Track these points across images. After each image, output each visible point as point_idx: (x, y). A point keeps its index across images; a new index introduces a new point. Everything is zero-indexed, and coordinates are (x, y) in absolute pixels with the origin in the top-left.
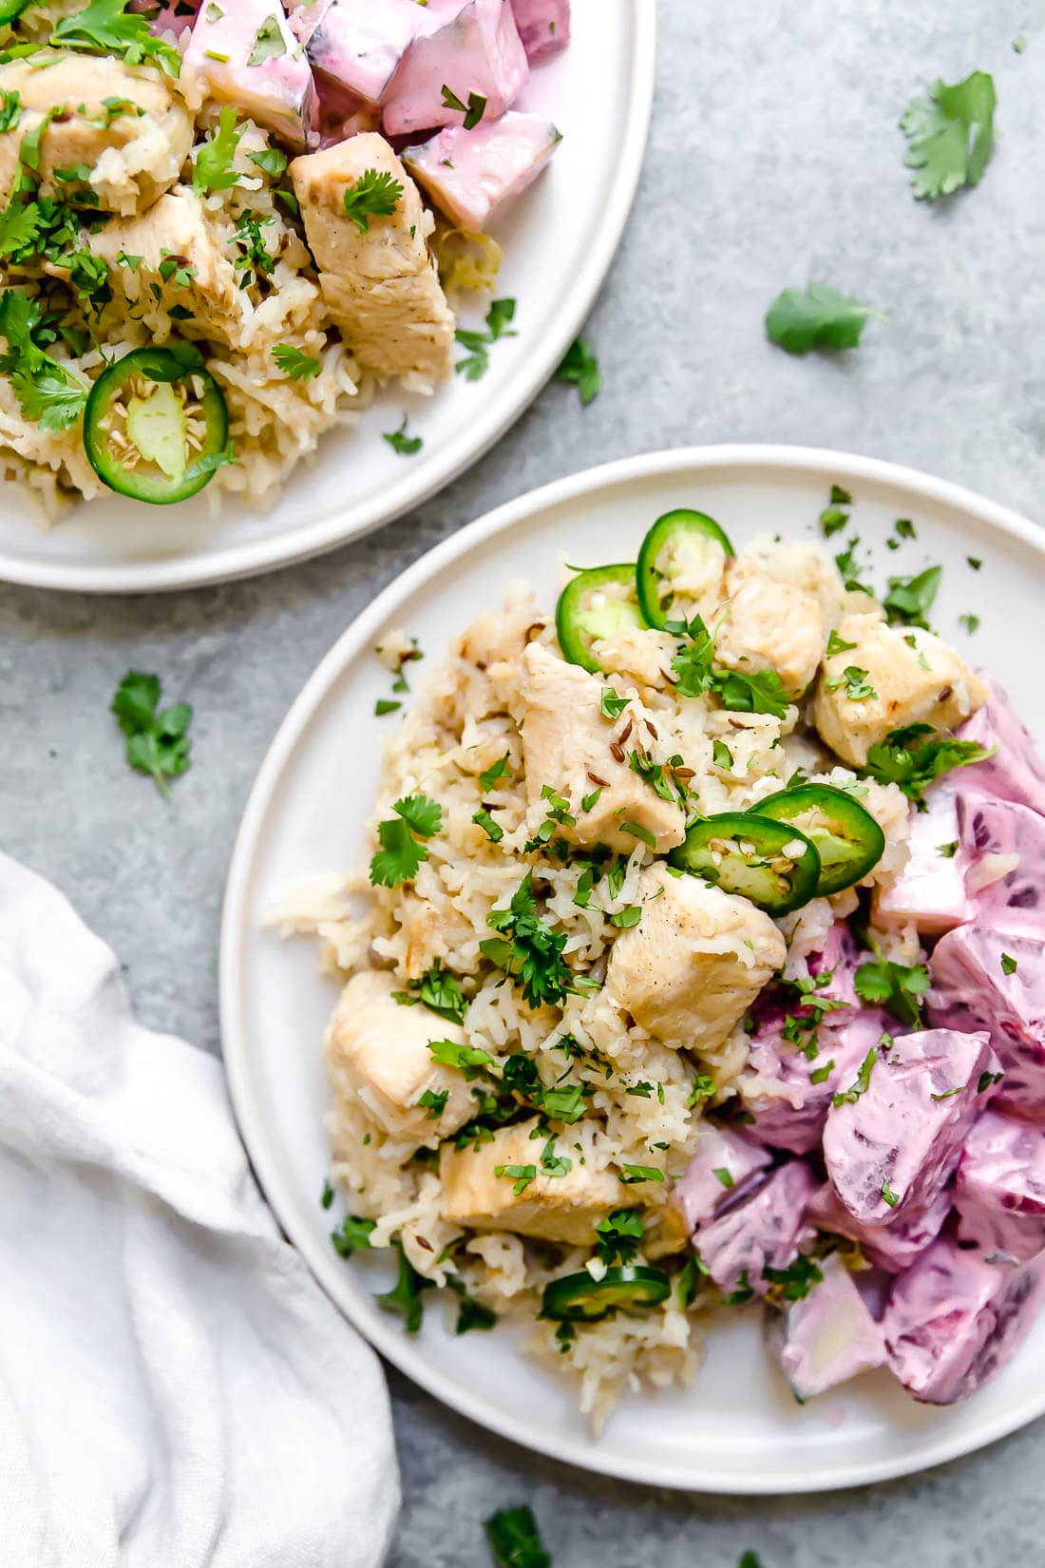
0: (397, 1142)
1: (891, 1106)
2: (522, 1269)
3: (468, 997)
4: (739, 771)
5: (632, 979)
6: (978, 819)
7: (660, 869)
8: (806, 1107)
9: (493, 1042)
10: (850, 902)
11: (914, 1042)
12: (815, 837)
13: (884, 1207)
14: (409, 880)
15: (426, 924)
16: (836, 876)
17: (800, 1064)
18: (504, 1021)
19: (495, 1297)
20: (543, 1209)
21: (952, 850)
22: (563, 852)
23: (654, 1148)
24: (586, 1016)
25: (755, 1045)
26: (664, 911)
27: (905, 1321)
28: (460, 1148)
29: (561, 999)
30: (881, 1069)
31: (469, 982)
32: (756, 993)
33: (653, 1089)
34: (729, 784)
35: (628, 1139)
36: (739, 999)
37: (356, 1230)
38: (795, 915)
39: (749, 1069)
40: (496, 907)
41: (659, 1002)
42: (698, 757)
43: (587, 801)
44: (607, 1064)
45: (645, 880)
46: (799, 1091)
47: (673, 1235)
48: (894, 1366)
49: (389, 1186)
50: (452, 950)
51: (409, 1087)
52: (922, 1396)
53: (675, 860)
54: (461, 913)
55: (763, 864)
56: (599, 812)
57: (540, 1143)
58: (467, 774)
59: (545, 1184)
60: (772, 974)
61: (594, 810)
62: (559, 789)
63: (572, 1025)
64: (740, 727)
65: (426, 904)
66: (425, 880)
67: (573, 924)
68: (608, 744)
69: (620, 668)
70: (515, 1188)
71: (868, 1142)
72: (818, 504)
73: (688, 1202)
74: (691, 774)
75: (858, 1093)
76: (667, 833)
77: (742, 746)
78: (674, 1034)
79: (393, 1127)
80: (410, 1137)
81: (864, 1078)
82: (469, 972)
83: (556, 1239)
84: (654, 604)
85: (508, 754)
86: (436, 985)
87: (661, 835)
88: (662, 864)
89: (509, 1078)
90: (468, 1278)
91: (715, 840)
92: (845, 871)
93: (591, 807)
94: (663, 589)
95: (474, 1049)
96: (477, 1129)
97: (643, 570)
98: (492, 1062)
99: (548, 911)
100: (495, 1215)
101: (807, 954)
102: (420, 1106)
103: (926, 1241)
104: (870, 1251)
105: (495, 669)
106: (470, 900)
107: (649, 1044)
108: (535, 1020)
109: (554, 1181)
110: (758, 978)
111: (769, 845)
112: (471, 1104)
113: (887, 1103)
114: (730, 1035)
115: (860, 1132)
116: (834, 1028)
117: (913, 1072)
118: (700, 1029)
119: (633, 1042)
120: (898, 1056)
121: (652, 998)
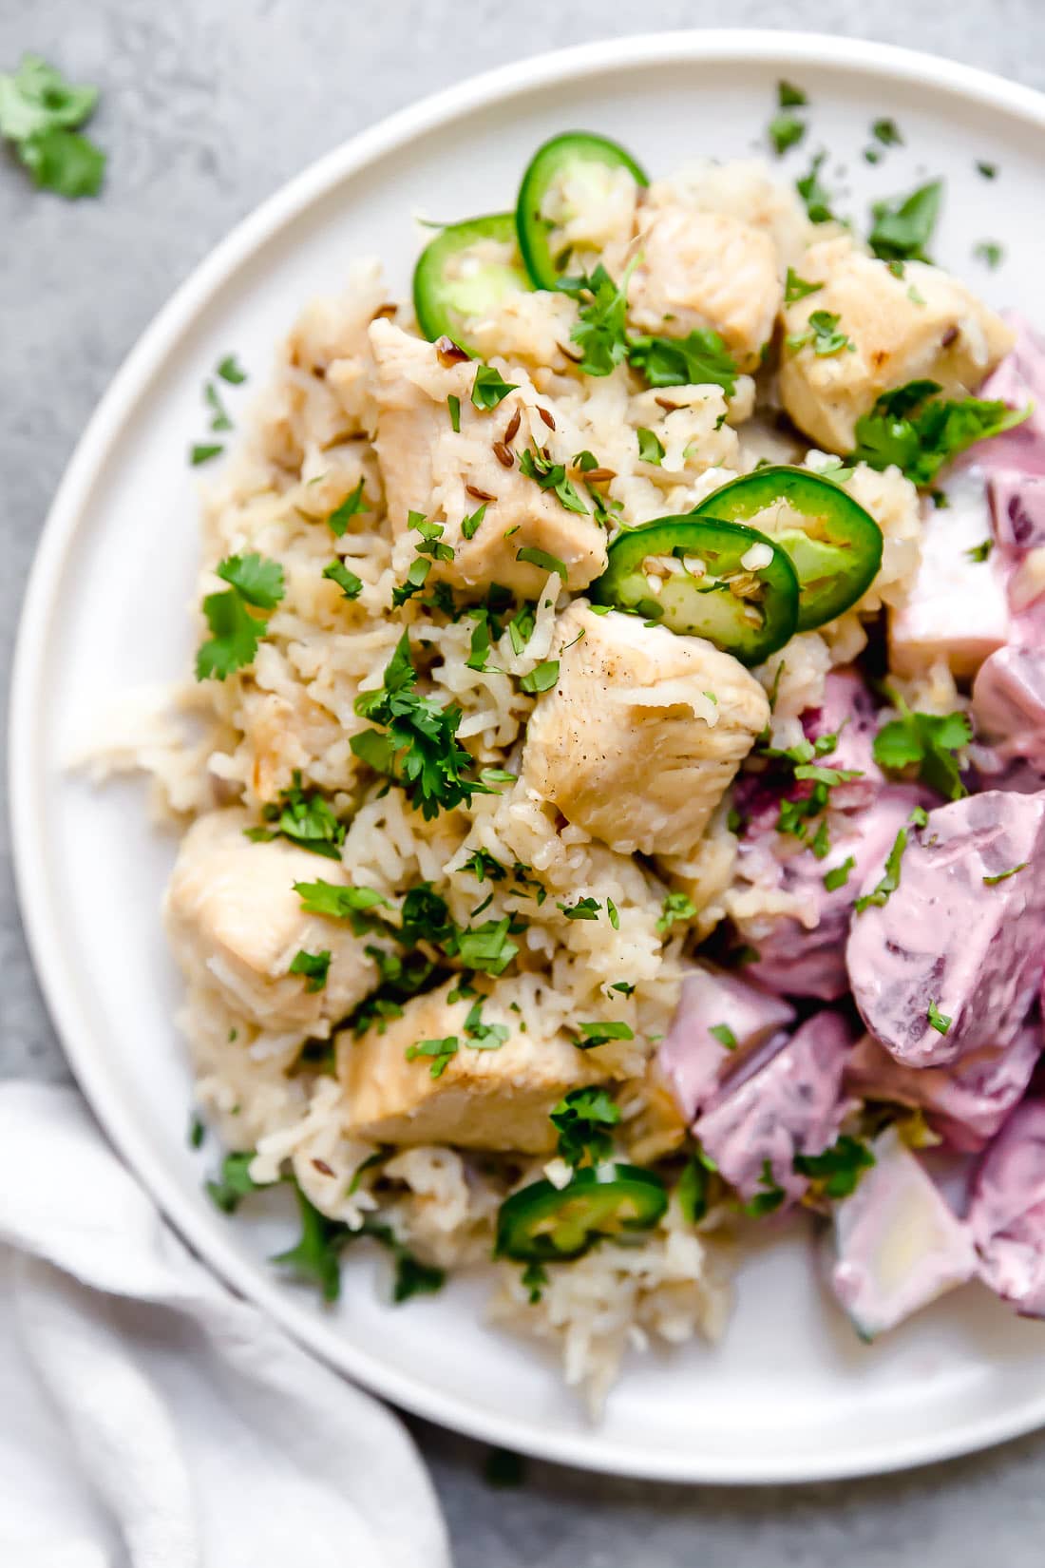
0: (276, 1034)
1: (932, 902)
2: (462, 1192)
3: (345, 822)
4: (672, 464)
5: (554, 759)
6: (1014, 505)
7: (581, 610)
8: (824, 925)
9: (384, 878)
10: (855, 641)
11: (956, 814)
12: (786, 542)
13: (933, 1036)
14: (246, 669)
15: (275, 723)
16: (825, 598)
17: (809, 867)
18: (397, 848)
19: (435, 1235)
20: (475, 1097)
21: (983, 552)
22: (444, 602)
23: (614, 992)
24: (500, 820)
25: (744, 848)
26: (588, 661)
27: (997, 1213)
28: (360, 1035)
29: (464, 800)
30: (915, 858)
31: (344, 801)
32: (732, 770)
33: (600, 907)
34: (663, 486)
35: (582, 989)
36: (707, 778)
37: (236, 1167)
38: (775, 660)
39: (742, 882)
40: (366, 686)
41: (593, 784)
42: (618, 453)
43: (468, 524)
44: (536, 883)
45: (562, 627)
46: (809, 903)
47: (666, 1125)
48: (988, 1276)
49: (272, 1097)
50: (316, 758)
51: (273, 947)
52: (1028, 1307)
53: (599, 594)
54: (322, 708)
55: (717, 585)
56: (486, 536)
57: (462, 1010)
58: (314, 520)
59: (470, 1059)
60: (750, 741)
61: (479, 536)
62: (431, 514)
63: (485, 837)
64: (670, 407)
65: (272, 698)
66: (268, 665)
67: (472, 699)
68: (490, 443)
69: (506, 347)
70: (432, 1070)
71: (906, 954)
72: (762, 114)
73: (680, 1077)
74: (609, 476)
75: (887, 892)
76: (581, 556)
77: (675, 431)
78: (624, 831)
79: (262, 1009)
80: (292, 1026)
81: (892, 871)
82: (345, 787)
83: (505, 1146)
84: (545, 262)
85: (363, 481)
86: (300, 810)
87: (574, 560)
88: (583, 603)
89: (410, 923)
90: (394, 1218)
91: (649, 559)
92: (836, 588)
93: (475, 529)
94: (556, 244)
95: (357, 888)
96: (379, 1005)
97: (524, 221)
98: (384, 903)
99: (437, 686)
100: (412, 1113)
101: (800, 711)
102: (292, 974)
103: (1011, 1097)
104: (936, 1119)
105: (337, 371)
106: (332, 686)
107: (591, 849)
108: (437, 840)
109: (485, 1056)
110: (733, 746)
111: (725, 557)
112: (367, 969)
113: (926, 898)
114: (707, 834)
115: (893, 943)
116: (850, 812)
117: (958, 854)
118: (659, 823)
119: (568, 847)
120: (935, 835)
121: (583, 779)
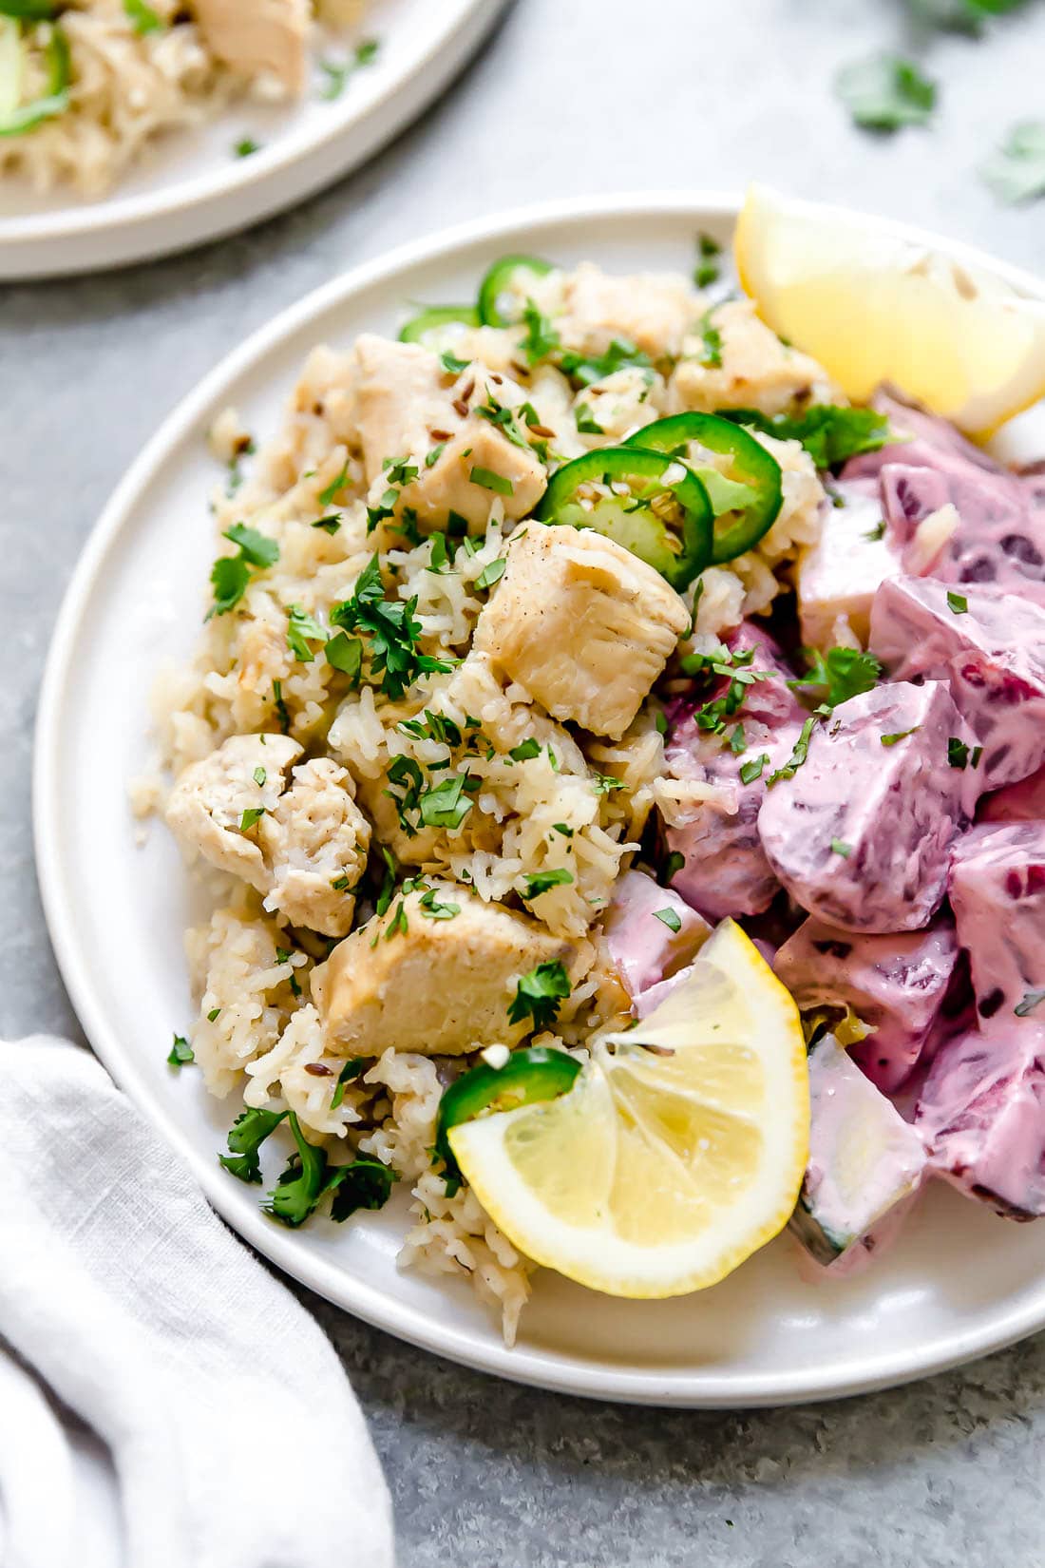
2: (435, 1087)
6: (901, 484)
10: (767, 587)
11: (858, 705)
13: (836, 861)
14: (240, 606)
15: (263, 638)
17: (729, 764)
21: (879, 534)
22: (409, 528)
23: (555, 833)
24: (453, 691)
25: (671, 750)
29: (423, 675)
30: (820, 740)
32: (659, 661)
33: (541, 750)
36: (634, 658)
38: (695, 585)
39: (668, 775)
43: (431, 457)
44: (486, 740)
46: (729, 795)
50: (296, 673)
53: (543, 511)
55: (641, 505)
56: (445, 463)
59: (430, 926)
60: (675, 639)
61: (439, 465)
62: (400, 456)
63: (441, 703)
64: (603, 392)
67: (431, 608)
68: (450, 403)
71: (811, 808)
74: (551, 434)
75: (796, 766)
76: (524, 475)
77: (607, 402)
78: (561, 696)
81: (800, 753)
85: (346, 464)
87: (518, 479)
88: (529, 522)
91: (582, 487)
92: (745, 523)
93: (437, 460)
101: (719, 630)
107: (532, 712)
109: (440, 923)
110: (659, 637)
113: (830, 766)
115: (800, 802)
116: (764, 719)
117: (858, 732)
118: (592, 693)
119: (514, 706)
120: (839, 722)
121: (525, 634)
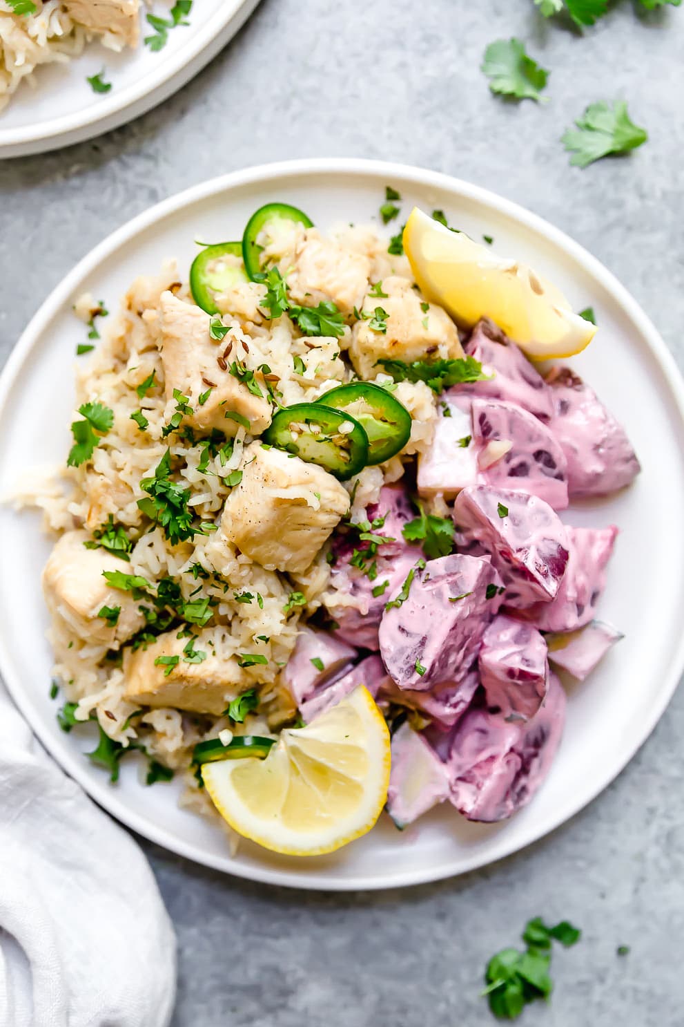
0: (92, 646)
1: (423, 607)
2: (180, 733)
3: (133, 543)
4: (309, 375)
5: (235, 520)
6: (483, 417)
7: (257, 446)
8: (371, 614)
9: (151, 573)
10: (398, 471)
11: (439, 565)
12: (363, 420)
13: (417, 676)
14: (89, 461)
15: (101, 490)
16: (381, 450)
17: (366, 584)
18: (158, 557)
19: (166, 753)
20: (186, 687)
21: (467, 441)
22: (189, 436)
23: (259, 640)
24: (207, 549)
25: (334, 571)
26: (256, 472)
27: (459, 768)
28: (135, 650)
29: (190, 537)
30: (418, 584)
31: (134, 532)
32: (329, 532)
33: (253, 597)
34: (304, 386)
35: (244, 638)
36: (315, 535)
37: (69, 710)
38: (354, 479)
39: (331, 589)
40: (146, 475)
41: (254, 535)
42: (282, 368)
43: (202, 398)
44: (224, 582)
45: (246, 453)
46: (364, 602)
47: (287, 707)
48: (454, 800)
49: (89, 677)
50: (121, 509)
51: (90, 603)
52: (473, 816)
53: (267, 438)
54: (126, 484)
55: (326, 439)
56: (211, 404)
57: (185, 641)
58: (132, 389)
59: (186, 668)
60: (339, 519)
61: (207, 404)
62: (184, 391)
63: (199, 557)
64: (312, 347)
65: (102, 477)
66: (101, 459)
67: (199, 486)
68: (216, 358)
69: (232, 309)
70: (165, 672)
71: (407, 633)
72: (378, 201)
73: (295, 683)
74: (277, 379)
75: (402, 601)
76: (258, 418)
77: (313, 359)
78: (270, 560)
79: (84, 634)
80: (100, 643)
81: (406, 590)
82: (134, 525)
83: (205, 712)
84: (256, 267)
85: (154, 371)
86: (112, 534)
87: (254, 420)
88: (258, 442)
89: (161, 596)
90: (147, 742)
91: (293, 423)
92: (388, 445)
93: (205, 401)
94: (262, 257)
95: (136, 576)
96: (145, 636)
97: (247, 244)
98: (149, 585)
99: (183, 478)
100: (155, 693)
101: (366, 505)
102: (100, 617)
103: (462, 706)
104: (425, 714)
105: (147, 315)
106: (131, 473)
107: (253, 567)
108: (177, 555)
109: (193, 667)
110: (329, 520)
111: (331, 426)
112: (139, 617)
113: (420, 606)
114: (315, 562)
115: (402, 627)
116: (388, 558)
117: (438, 585)
118: (288, 556)
119: (241, 565)
120: (428, 574)
121: (249, 532)
